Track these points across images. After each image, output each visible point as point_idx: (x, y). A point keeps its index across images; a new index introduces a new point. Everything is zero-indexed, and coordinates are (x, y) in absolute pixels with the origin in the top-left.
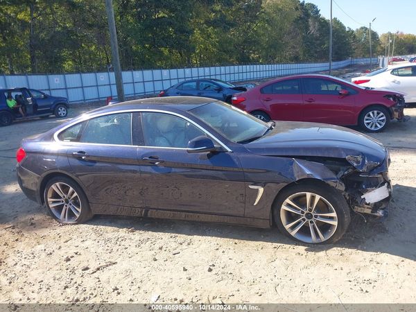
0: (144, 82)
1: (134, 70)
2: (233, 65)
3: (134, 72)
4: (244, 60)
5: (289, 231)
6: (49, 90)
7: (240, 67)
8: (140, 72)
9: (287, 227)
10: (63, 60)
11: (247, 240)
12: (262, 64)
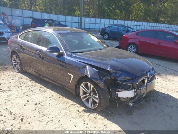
0: (105, 24)
1: (102, 18)
2: (150, 22)
3: (101, 19)
4: (157, 21)
5: (82, 99)
6: (65, 22)
7: (153, 24)
8: (104, 20)
9: (82, 97)
10: (75, 10)
11: (66, 98)
12: (166, 24)
